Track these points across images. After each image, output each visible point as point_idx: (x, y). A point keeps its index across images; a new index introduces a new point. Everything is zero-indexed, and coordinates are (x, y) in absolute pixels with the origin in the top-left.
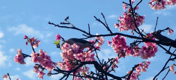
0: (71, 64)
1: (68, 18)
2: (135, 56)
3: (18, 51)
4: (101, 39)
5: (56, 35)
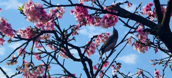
0: (31, 32)
2: (96, 26)
4: (61, 9)
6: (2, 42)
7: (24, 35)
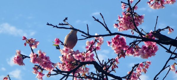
0: (70, 65)
1: (66, 19)
2: (135, 55)
3: (17, 52)
4: (100, 39)
5: (55, 39)
6: (41, 77)
7: (64, 68)
